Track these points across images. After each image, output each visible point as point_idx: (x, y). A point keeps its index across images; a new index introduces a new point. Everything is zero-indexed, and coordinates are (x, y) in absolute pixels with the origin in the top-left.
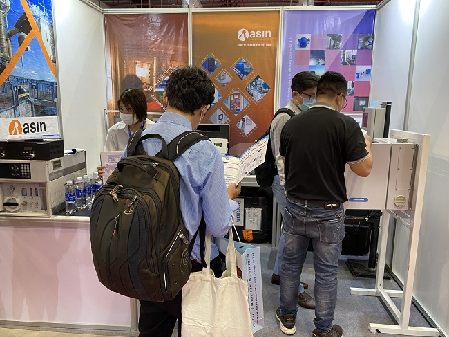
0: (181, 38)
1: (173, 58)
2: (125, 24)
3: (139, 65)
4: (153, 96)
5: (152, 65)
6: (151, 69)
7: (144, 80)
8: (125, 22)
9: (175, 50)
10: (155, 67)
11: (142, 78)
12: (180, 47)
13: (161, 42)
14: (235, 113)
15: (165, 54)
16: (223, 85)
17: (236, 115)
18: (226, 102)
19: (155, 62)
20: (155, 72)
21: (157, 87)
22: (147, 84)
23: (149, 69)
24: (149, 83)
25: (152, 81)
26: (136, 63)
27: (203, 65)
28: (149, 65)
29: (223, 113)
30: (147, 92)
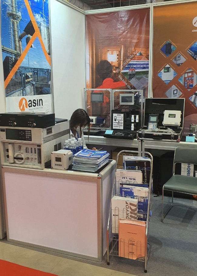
0: (144, 28)
1: (137, 45)
2: (100, 21)
3: (110, 52)
5: (120, 52)
6: (119, 55)
7: (113, 64)
8: (100, 20)
9: (139, 39)
10: (122, 53)
11: (112, 62)
12: (143, 36)
13: (127, 33)
14: (188, 88)
15: (131, 42)
16: (179, 65)
17: (189, 90)
18: (181, 79)
19: (122, 49)
20: (122, 58)
21: (123, 69)
22: (116, 67)
23: (118, 55)
24: (117, 66)
25: (119, 64)
26: (108, 51)
27: (161, 49)
28: (118, 52)
29: (177, 89)
30: (115, 74)
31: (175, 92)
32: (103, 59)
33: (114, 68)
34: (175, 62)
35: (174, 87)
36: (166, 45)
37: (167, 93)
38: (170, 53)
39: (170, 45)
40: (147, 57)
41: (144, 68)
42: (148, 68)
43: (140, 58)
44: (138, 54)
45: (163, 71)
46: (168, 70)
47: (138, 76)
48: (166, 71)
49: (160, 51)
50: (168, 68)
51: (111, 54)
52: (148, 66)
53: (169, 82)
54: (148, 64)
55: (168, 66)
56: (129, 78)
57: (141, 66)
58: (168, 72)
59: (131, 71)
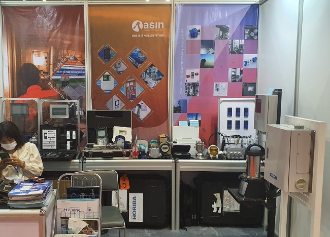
0: (77, 28)
1: (70, 47)
2: (22, 15)
3: (36, 53)
4: (50, 83)
6: (48, 58)
9: (72, 40)
10: (51, 56)
11: (39, 66)
12: (77, 37)
13: (58, 32)
14: (130, 99)
16: (119, 73)
17: (132, 101)
18: (122, 89)
19: (52, 51)
20: (51, 61)
21: (54, 75)
22: (44, 72)
23: (46, 58)
24: (46, 71)
25: (49, 69)
26: (33, 52)
28: (46, 54)
29: (119, 99)
31: (117, 103)
32: (27, 61)
33: (42, 73)
34: (115, 69)
35: (115, 98)
36: (104, 49)
37: (108, 104)
38: (109, 59)
39: (109, 49)
40: (83, 63)
41: (80, 75)
42: (84, 74)
43: (74, 63)
44: (71, 58)
45: (102, 79)
47: (73, 84)
48: (106, 79)
49: (98, 55)
50: (108, 76)
51: (37, 55)
52: (84, 72)
53: (109, 91)
54: (84, 70)
55: (107, 73)
57: (76, 72)
58: (108, 80)
59: (63, 78)
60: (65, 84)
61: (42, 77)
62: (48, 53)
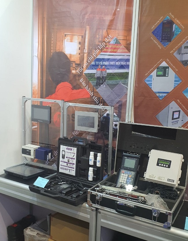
1: (111, 25)
3: (68, 38)
4: (81, 80)
5: (84, 37)
6: (82, 44)
7: (72, 59)
9: (115, 14)
10: (87, 40)
11: (70, 55)
15: (101, 21)
16: (185, 63)
19: (87, 32)
20: (86, 48)
21: (87, 68)
22: (76, 64)
23: (80, 43)
24: (78, 63)
25: (82, 59)
26: (65, 35)
27: (153, 33)
28: (80, 37)
29: (180, 109)
30: (75, 76)
31: (176, 115)
32: (58, 49)
33: (74, 65)
34: (178, 57)
35: (173, 106)
36: (163, 24)
37: (161, 116)
38: (169, 40)
39: (170, 23)
40: (128, 48)
41: (122, 67)
42: (127, 67)
44: (112, 42)
45: (154, 73)
46: (164, 72)
47: (110, 82)
48: (161, 73)
49: (152, 35)
50: (165, 68)
51: (69, 40)
52: (128, 63)
53: (165, 94)
54: (128, 60)
55: (164, 64)
56: (97, 83)
57: (117, 63)
58: (164, 75)
60: (100, 81)
61: (74, 72)
62: (82, 37)
